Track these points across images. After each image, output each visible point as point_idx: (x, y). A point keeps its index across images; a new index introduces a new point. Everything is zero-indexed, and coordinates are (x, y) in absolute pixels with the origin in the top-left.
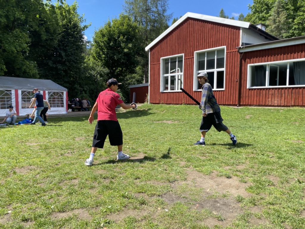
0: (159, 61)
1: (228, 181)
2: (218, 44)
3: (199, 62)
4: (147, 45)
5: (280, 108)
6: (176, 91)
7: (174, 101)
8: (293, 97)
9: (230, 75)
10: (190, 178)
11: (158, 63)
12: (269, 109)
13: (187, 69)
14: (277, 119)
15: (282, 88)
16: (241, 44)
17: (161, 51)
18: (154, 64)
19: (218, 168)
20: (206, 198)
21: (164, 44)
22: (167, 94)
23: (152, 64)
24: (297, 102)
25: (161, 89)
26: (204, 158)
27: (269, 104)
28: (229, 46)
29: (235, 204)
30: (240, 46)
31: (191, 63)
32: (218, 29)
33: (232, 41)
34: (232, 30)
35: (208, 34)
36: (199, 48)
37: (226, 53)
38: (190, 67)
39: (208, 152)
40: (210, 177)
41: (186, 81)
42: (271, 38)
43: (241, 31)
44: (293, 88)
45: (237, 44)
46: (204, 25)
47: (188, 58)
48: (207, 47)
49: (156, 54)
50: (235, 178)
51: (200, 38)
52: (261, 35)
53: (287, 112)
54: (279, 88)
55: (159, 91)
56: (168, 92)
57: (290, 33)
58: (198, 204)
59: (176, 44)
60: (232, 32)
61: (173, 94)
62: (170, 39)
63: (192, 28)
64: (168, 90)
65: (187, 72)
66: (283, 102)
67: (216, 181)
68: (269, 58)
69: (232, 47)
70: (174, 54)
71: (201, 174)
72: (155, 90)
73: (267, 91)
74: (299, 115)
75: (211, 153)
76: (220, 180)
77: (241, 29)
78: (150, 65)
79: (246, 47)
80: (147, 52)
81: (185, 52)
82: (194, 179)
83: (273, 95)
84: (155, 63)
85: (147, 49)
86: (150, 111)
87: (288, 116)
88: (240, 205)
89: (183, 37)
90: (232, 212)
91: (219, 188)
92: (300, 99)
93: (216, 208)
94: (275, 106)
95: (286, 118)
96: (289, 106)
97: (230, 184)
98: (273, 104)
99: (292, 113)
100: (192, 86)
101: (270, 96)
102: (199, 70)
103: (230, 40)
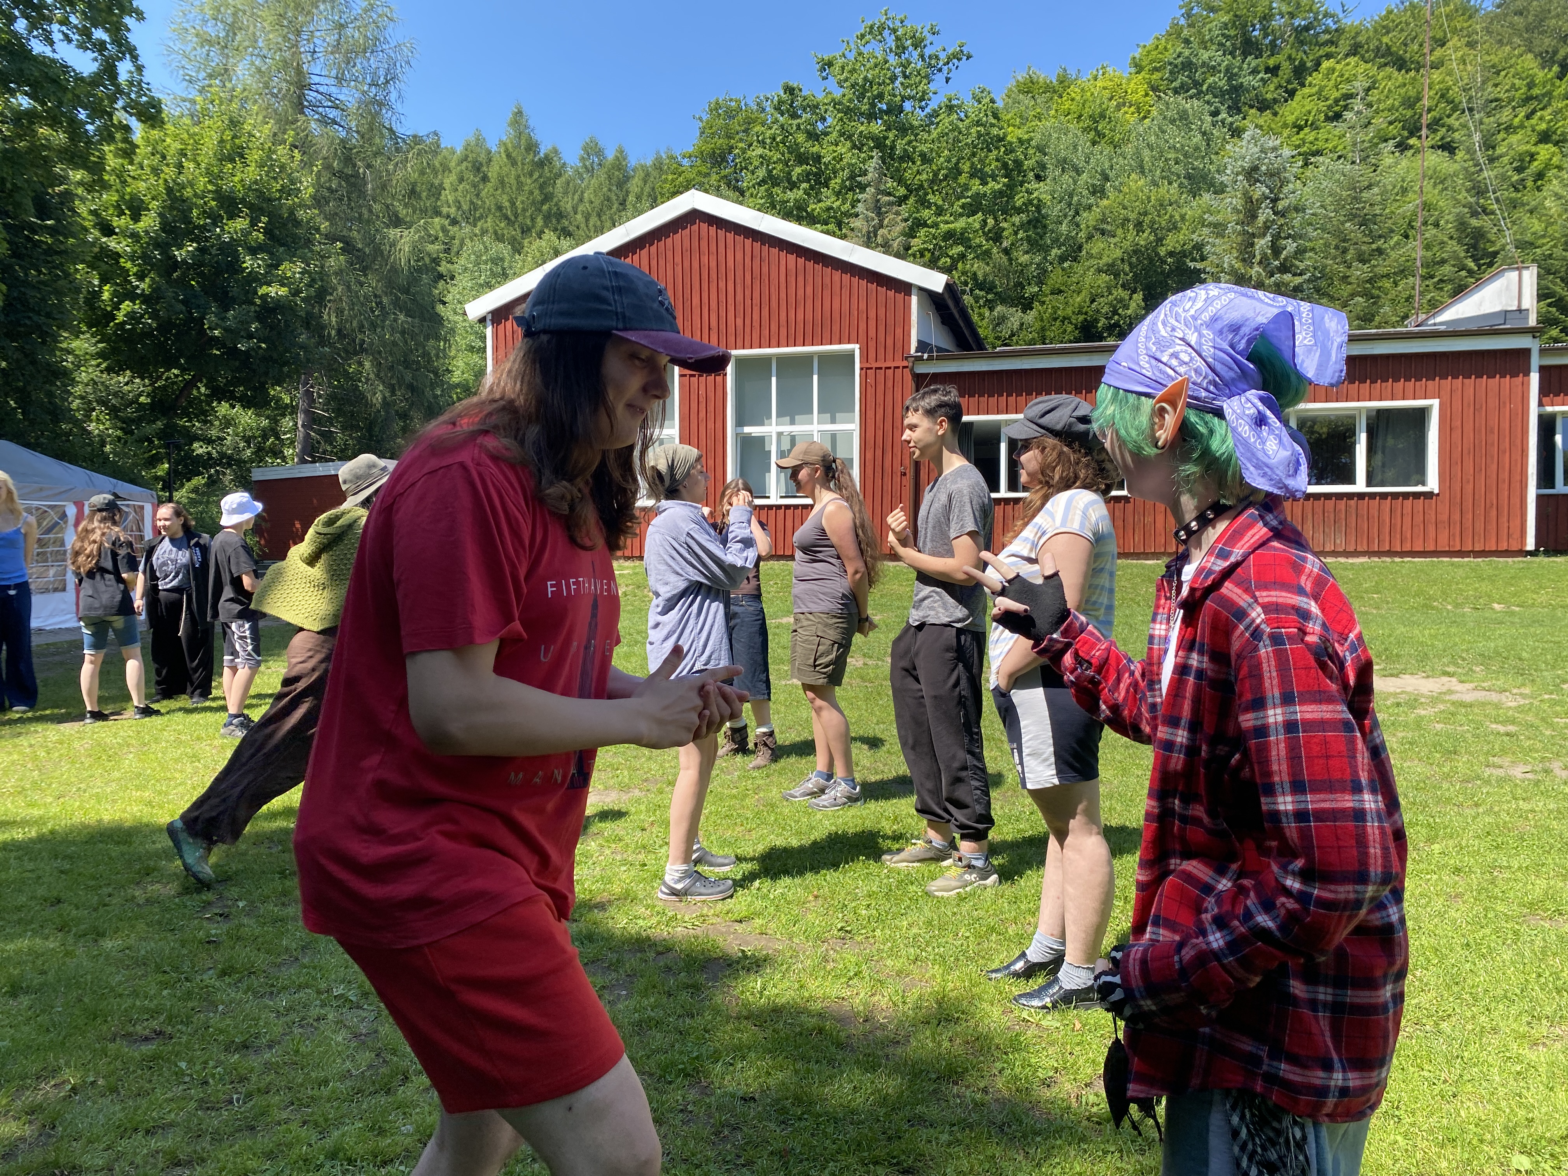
9: (879, 452)
13: (694, 415)
16: (914, 344)
28: (872, 345)
30: (913, 351)
31: (711, 394)
34: (882, 290)
36: (747, 338)
37: (861, 368)
43: (914, 299)
60: (882, 299)
65: (694, 428)
69: (881, 351)
77: (914, 291)
85: (475, 310)
102: (746, 424)
103: (872, 323)
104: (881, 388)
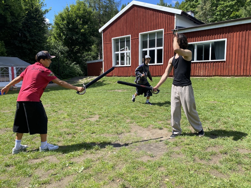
0: (111, 41)
1: (160, 131)
2: (157, 27)
3: (143, 41)
4: (100, 27)
5: (204, 77)
6: (125, 65)
7: (124, 74)
8: (214, 69)
9: (167, 53)
10: (133, 131)
11: (110, 42)
12: (196, 79)
13: (133, 47)
14: (202, 86)
15: (206, 62)
16: (175, 27)
17: (112, 32)
18: (106, 43)
19: (153, 122)
20: (144, 144)
21: (114, 27)
22: (118, 68)
23: (105, 43)
24: (217, 72)
25: (113, 65)
26: (144, 116)
27: (197, 75)
28: (166, 28)
29: (164, 146)
30: (175, 29)
31: (136, 43)
32: (158, 15)
33: (168, 25)
34: (169, 16)
35: (149, 19)
36: (143, 30)
37: (164, 34)
38: (136, 46)
39: (147, 112)
40: (148, 129)
41: (133, 57)
42: (198, 23)
43: (175, 17)
44: (214, 62)
45: (172, 28)
46: (146, 12)
47: (135, 39)
48: (149, 30)
49: (108, 35)
50: (165, 129)
51: (143, 22)
52: (191, 20)
53: (209, 80)
54: (204, 62)
55: (111, 66)
56: (119, 67)
57: (214, 18)
58: (138, 147)
59: (124, 27)
60: (169, 18)
61: (123, 68)
62: (119, 23)
63: (137, 14)
64: (119, 65)
65: (133, 50)
66: (207, 73)
67: (152, 132)
68: (197, 38)
69: (168, 30)
70: (123, 35)
71: (141, 128)
72: (108, 65)
73: (195, 65)
74: (218, 83)
75: (150, 112)
76: (154, 131)
77: (175, 15)
78: (104, 44)
79: (179, 30)
80: (101, 33)
81: (131, 33)
82: (136, 131)
83: (200, 68)
84: (108, 43)
85: (100, 30)
86: (104, 83)
87: (210, 83)
88: (167, 146)
89: (130, 21)
90: (161, 152)
91: (153, 136)
92: (219, 70)
93: (150, 150)
94: (201, 76)
95: (208, 85)
96: (211, 76)
97: (162, 133)
98: (199, 74)
99: (213, 81)
100: (138, 61)
101: (198, 68)
102: (143, 48)
103: (167, 24)
104: (168, 38)
